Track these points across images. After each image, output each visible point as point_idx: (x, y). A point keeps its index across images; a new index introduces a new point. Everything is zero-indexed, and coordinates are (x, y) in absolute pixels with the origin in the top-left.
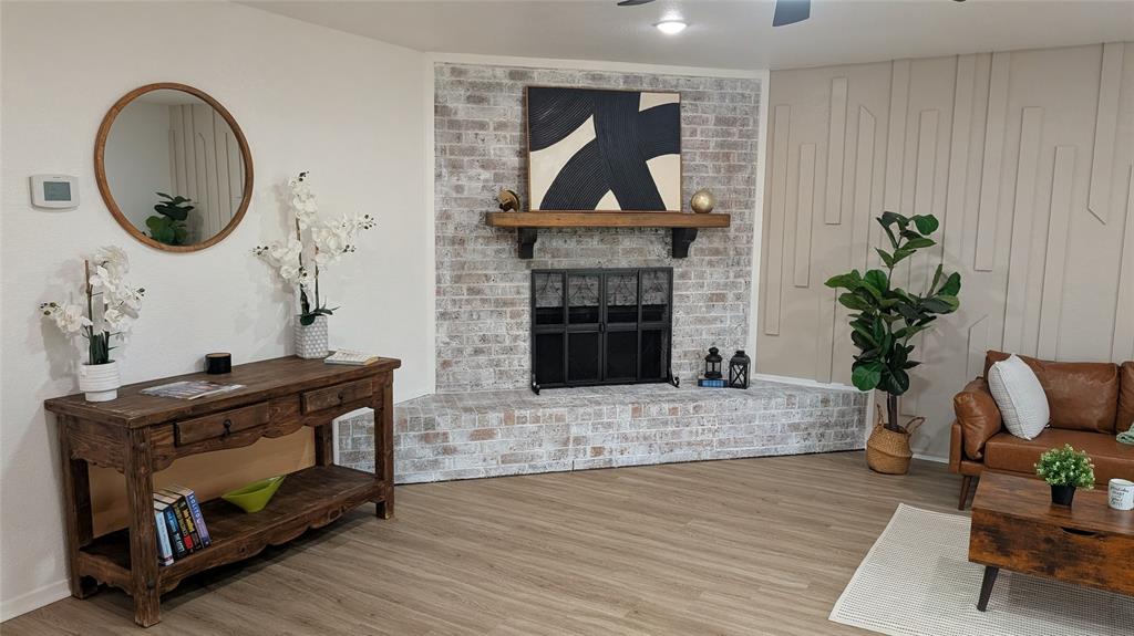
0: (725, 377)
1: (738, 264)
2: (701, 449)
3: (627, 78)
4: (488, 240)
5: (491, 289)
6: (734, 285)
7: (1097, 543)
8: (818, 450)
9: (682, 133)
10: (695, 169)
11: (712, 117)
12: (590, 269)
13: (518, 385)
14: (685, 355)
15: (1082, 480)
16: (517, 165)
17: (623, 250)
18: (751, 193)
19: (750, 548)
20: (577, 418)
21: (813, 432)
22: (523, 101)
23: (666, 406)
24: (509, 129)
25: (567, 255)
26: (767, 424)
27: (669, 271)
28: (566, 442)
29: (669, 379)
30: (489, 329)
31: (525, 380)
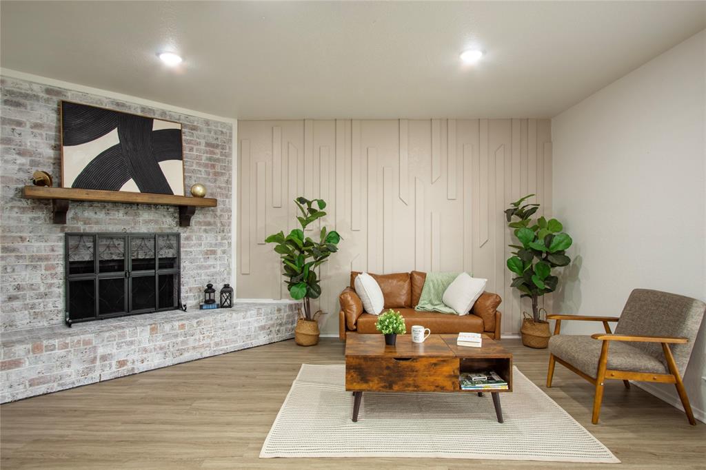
0: (218, 301)
1: (223, 231)
2: (203, 350)
3: (143, 109)
4: (23, 210)
5: (26, 248)
6: (221, 245)
7: (413, 364)
8: (276, 340)
9: (184, 148)
10: (193, 171)
11: (203, 142)
12: (116, 233)
13: (54, 322)
14: (190, 291)
15: (400, 329)
16: (52, 156)
17: (143, 220)
18: (229, 190)
19: (239, 413)
20: (103, 340)
21: (273, 329)
22: (58, 111)
23: (177, 324)
24: (46, 129)
25: (97, 223)
26: (245, 328)
27: (178, 236)
28: (94, 360)
29: (180, 307)
30: (24, 279)
31: (60, 318)
